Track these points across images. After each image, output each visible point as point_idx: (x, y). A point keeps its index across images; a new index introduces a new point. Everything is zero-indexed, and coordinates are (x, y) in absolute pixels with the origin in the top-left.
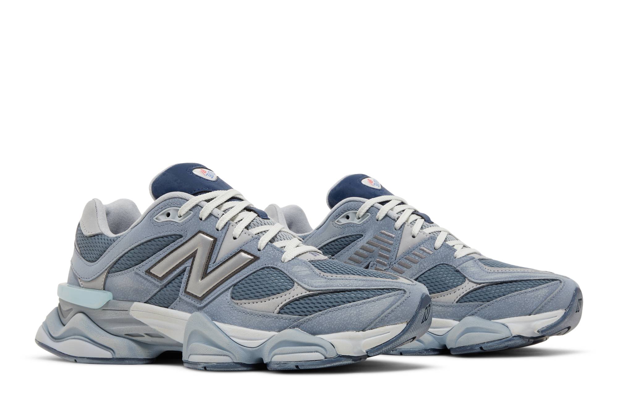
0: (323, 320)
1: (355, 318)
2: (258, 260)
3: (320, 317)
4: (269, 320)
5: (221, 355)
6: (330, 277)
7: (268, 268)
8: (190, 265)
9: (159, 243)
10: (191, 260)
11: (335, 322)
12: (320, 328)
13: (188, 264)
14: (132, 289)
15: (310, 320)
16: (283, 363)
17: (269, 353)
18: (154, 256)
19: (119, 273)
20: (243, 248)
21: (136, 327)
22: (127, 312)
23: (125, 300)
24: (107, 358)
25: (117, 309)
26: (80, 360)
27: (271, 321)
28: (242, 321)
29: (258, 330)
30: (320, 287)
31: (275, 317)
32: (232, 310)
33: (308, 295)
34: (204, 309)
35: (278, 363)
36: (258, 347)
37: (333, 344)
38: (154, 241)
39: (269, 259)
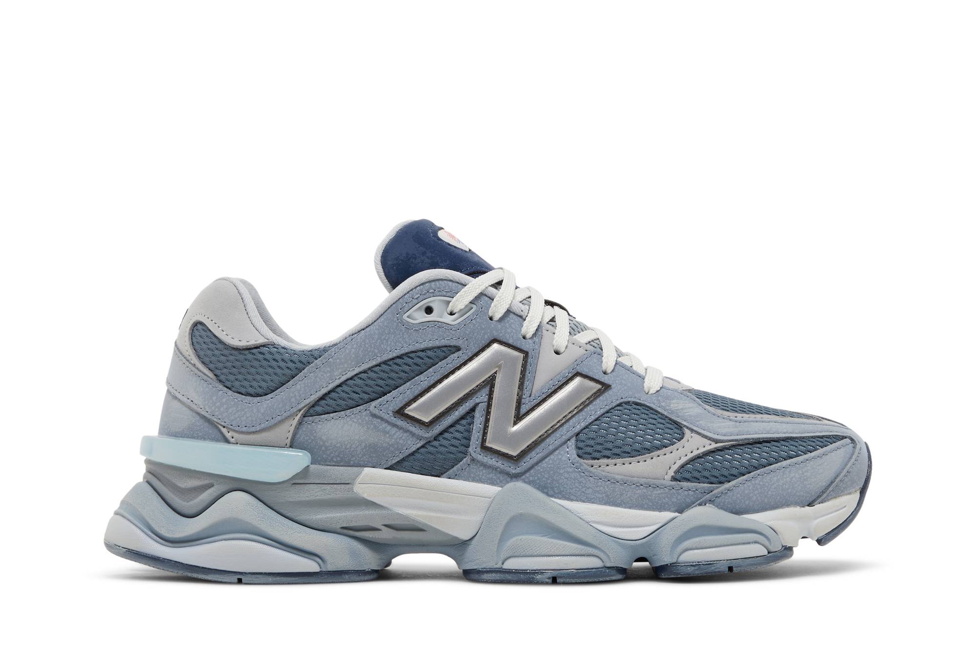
0: (750, 490)
1: (799, 486)
2: (609, 391)
3: (745, 485)
4: (659, 492)
5: (584, 555)
6: (739, 418)
7: (628, 403)
8: (486, 400)
9: (419, 361)
10: (486, 391)
11: (770, 493)
12: (747, 502)
13: (482, 397)
14: (364, 445)
15: (731, 490)
16: (705, 563)
17: (672, 548)
18: (408, 383)
19: (332, 415)
20: (579, 369)
21: (367, 512)
22: (348, 486)
23: (342, 464)
24: (309, 572)
25: (326, 483)
26: (251, 579)
27: (662, 493)
28: (607, 496)
29: (639, 510)
30: (731, 435)
31: (669, 486)
32: (582, 477)
33: (715, 448)
34: (524, 477)
35: (694, 564)
36: (644, 538)
37: (775, 529)
38: (409, 357)
39: (626, 388)
